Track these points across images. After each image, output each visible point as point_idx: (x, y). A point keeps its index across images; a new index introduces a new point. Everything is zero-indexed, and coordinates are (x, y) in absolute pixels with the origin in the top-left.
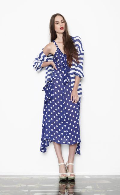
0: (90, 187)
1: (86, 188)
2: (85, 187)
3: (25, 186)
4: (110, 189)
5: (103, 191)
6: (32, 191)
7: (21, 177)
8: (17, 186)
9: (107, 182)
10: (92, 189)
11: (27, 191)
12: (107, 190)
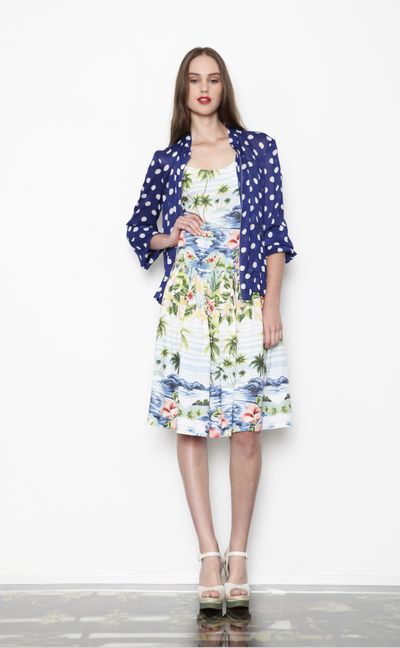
0: (284, 625)
1: (273, 627)
2: (270, 624)
3: (72, 619)
4: (351, 633)
5: (329, 637)
6: (93, 636)
7: (59, 592)
8: (46, 620)
9: (342, 608)
10: (292, 630)
11: (78, 636)
12: (342, 636)
